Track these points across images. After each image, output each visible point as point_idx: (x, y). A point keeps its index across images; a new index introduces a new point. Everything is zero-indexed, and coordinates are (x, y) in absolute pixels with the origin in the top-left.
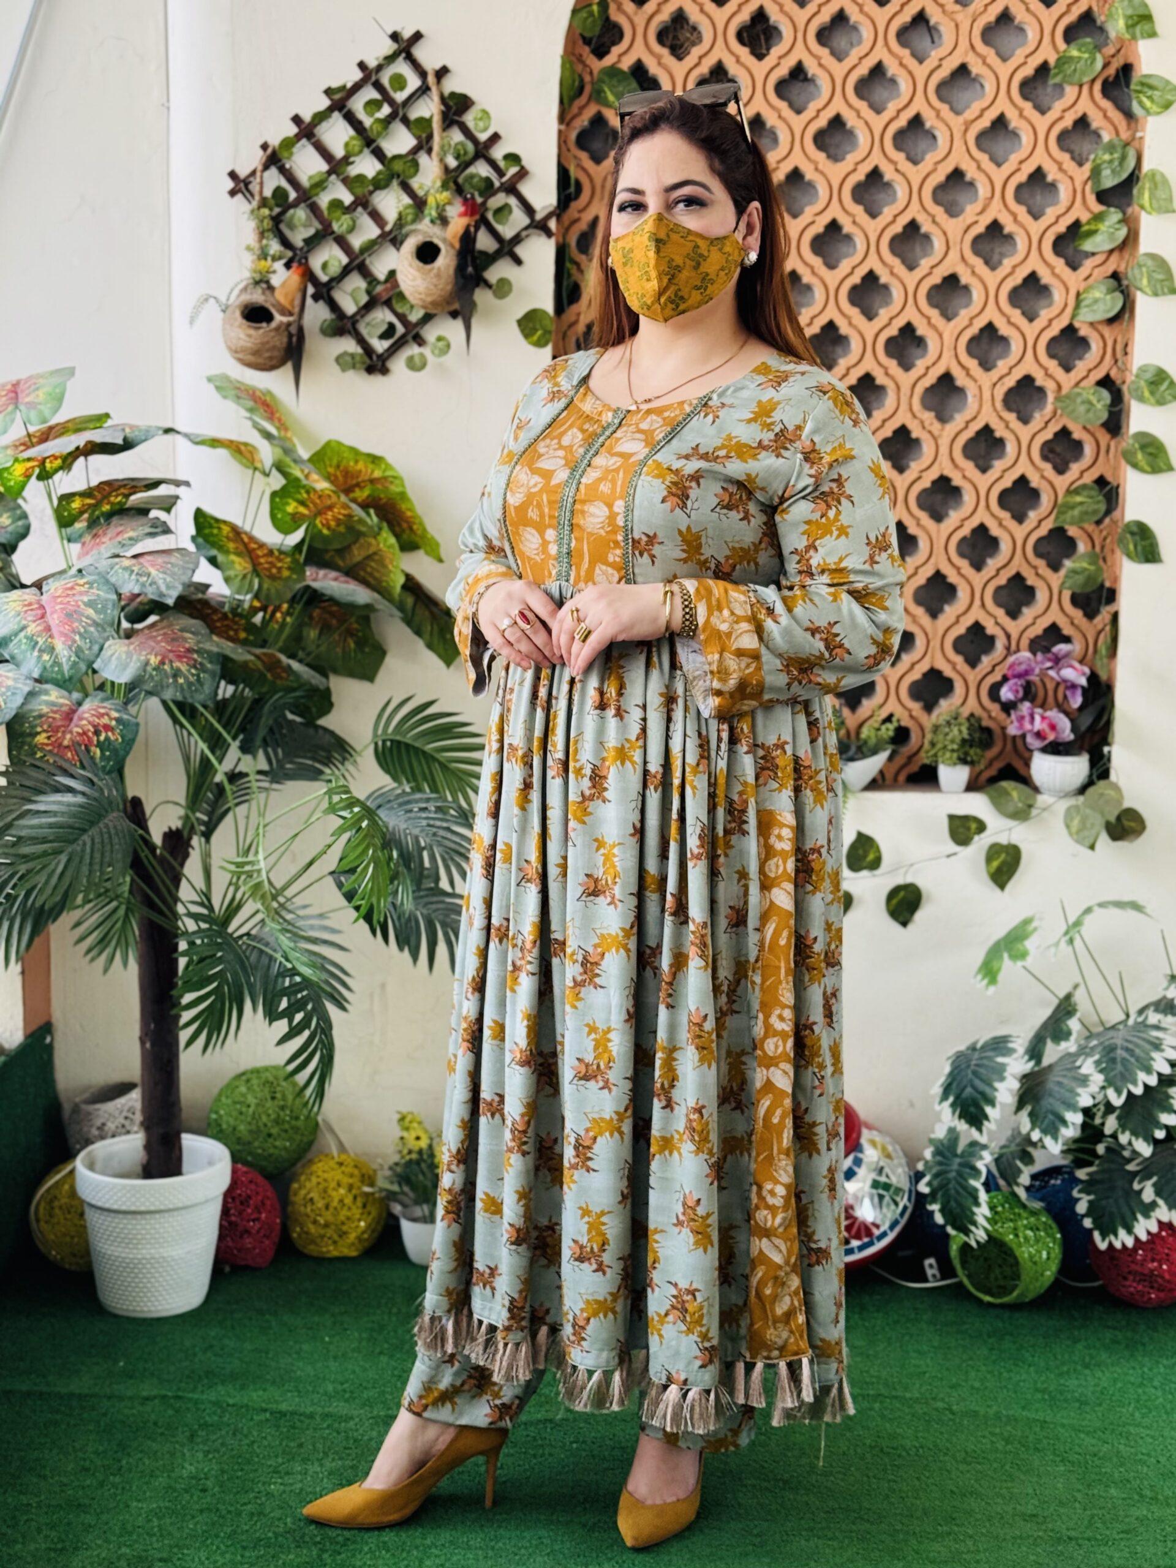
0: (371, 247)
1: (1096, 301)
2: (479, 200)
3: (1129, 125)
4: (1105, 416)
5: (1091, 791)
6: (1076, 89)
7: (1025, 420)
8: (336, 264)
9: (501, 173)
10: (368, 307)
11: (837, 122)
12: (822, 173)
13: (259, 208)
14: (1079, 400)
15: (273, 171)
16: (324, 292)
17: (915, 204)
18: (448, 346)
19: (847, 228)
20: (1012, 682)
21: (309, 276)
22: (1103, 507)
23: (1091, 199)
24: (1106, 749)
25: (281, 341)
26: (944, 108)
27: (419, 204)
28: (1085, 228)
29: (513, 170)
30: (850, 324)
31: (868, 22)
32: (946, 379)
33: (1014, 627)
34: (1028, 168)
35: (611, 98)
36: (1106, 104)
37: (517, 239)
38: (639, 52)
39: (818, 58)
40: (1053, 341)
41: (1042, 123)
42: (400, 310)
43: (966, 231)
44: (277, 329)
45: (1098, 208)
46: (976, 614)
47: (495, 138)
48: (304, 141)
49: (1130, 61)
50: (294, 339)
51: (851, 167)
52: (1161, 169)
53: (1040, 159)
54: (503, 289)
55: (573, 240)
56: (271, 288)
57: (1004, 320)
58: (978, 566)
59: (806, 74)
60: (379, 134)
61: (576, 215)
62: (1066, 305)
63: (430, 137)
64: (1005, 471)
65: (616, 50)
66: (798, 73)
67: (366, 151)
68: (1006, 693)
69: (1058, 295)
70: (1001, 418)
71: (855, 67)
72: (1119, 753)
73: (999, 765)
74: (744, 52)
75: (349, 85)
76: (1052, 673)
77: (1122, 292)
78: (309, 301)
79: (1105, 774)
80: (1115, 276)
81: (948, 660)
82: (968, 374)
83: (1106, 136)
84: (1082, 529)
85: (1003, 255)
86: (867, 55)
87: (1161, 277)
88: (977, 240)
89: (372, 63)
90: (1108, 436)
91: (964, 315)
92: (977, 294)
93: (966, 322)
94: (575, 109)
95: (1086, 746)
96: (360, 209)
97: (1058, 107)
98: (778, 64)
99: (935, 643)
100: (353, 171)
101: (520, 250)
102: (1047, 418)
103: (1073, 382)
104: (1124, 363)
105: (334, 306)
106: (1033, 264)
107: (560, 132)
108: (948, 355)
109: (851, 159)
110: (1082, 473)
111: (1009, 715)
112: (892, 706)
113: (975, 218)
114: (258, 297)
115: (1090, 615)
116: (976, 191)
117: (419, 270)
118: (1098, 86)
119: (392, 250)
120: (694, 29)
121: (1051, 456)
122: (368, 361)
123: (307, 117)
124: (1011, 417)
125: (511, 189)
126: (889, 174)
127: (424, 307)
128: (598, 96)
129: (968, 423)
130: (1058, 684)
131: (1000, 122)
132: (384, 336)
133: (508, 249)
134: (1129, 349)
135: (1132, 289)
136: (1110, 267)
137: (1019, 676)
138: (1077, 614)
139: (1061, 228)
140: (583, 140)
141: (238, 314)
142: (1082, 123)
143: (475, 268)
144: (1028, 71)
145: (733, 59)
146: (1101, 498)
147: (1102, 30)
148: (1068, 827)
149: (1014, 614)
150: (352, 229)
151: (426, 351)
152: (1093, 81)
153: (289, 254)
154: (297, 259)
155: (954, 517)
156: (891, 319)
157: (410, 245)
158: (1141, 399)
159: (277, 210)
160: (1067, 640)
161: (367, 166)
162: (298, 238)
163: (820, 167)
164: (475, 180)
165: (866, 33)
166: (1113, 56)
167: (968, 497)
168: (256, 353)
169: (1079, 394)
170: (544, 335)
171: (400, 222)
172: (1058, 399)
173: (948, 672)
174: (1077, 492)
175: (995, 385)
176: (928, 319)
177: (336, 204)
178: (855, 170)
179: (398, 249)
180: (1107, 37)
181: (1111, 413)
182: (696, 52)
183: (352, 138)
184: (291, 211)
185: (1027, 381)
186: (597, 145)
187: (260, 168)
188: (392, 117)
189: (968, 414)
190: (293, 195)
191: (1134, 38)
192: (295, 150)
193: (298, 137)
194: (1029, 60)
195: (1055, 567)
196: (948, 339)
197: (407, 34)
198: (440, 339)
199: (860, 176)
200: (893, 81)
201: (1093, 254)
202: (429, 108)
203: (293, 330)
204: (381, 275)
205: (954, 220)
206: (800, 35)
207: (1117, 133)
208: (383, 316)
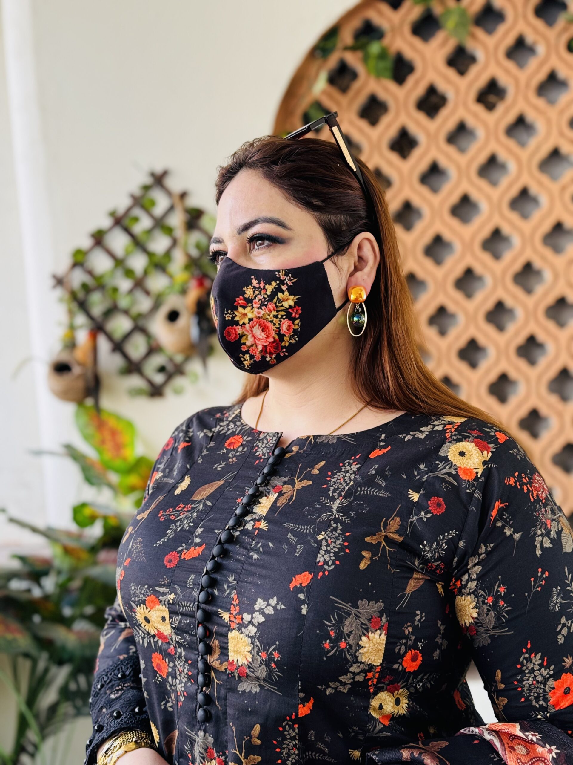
8: (125, 326)
10: (149, 354)
11: (465, 198)
12: (456, 233)
15: (78, 270)
17: (528, 249)
19: (479, 272)
25: (80, 384)
26: (545, 178)
30: (487, 337)
32: (565, 371)
51: (479, 227)
56: (74, 349)
59: (440, 169)
60: (146, 240)
66: (434, 168)
67: (138, 251)
74: (393, 156)
86: (483, 149)
89: (138, 193)
96: (138, 291)
98: (419, 162)
105: (125, 356)
109: (477, 221)
114: (65, 357)
117: (169, 327)
122: (150, 390)
127: (180, 353)
132: (159, 372)
141: (51, 367)
150: (133, 303)
151: (186, 381)
157: (164, 311)
161: (138, 262)
162: (98, 312)
183: (128, 243)
184: (92, 295)
187: (69, 269)
188: (152, 227)
190: (93, 284)
192: (92, 255)
197: (159, 171)
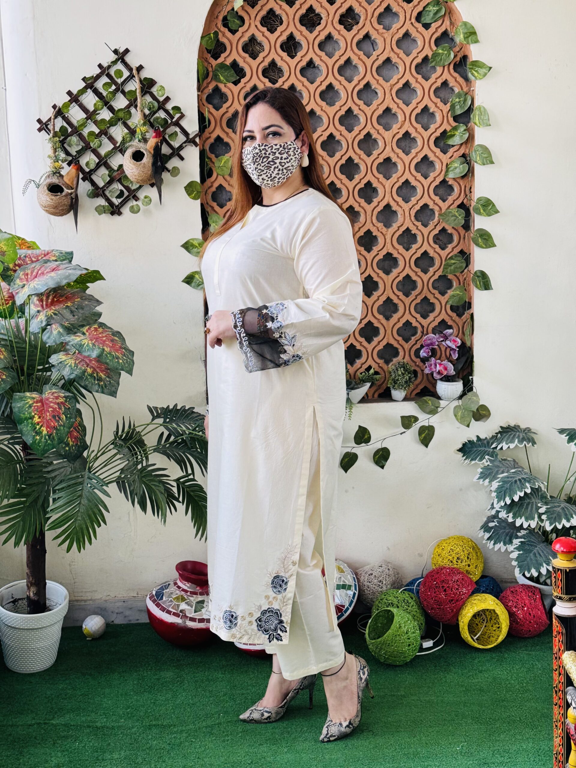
0: (110, 154)
1: (456, 168)
2: (161, 129)
3: (467, 85)
4: (463, 222)
5: (465, 397)
6: (442, 68)
7: (425, 226)
8: (94, 163)
9: (172, 117)
10: (110, 183)
11: (330, 87)
12: (325, 111)
13: (53, 137)
14: (451, 215)
15: (60, 119)
16: (88, 176)
17: (369, 125)
18: (151, 200)
19: (338, 137)
20: (425, 348)
21: (80, 169)
22: (464, 265)
23: (451, 120)
24: (470, 377)
25: (67, 201)
26: (381, 79)
27: (132, 132)
28: (449, 134)
29: (177, 116)
30: (341, 182)
31: (343, 39)
32: (388, 207)
33: (425, 322)
34: (421, 106)
35: (222, 78)
36: (456, 75)
37: (181, 148)
38: (234, 56)
39: (320, 57)
40: (436, 187)
41: (427, 85)
42: (126, 185)
43: (393, 138)
44: (66, 196)
45: (454, 124)
46: (407, 317)
47: (168, 99)
48: (74, 103)
49: (466, 54)
50: (74, 200)
51: (338, 108)
52: (483, 105)
53: (426, 101)
54: (175, 172)
55: (207, 147)
56: (62, 176)
57: (414, 178)
58: (407, 295)
59: (315, 65)
60: (111, 99)
61: (208, 135)
62: (442, 170)
63: (136, 99)
64: (417, 249)
65: (223, 56)
66: (311, 64)
67: (105, 108)
68: (423, 354)
69: (438, 166)
70: (414, 224)
71: (338, 60)
72: (477, 380)
73: (421, 387)
74: (284, 55)
75: (95, 76)
76: (443, 343)
77: (468, 163)
78: (81, 181)
79: (471, 389)
80: (464, 156)
81: (396, 340)
82: (398, 204)
83: (457, 90)
84: (455, 275)
85: (410, 148)
86: (343, 54)
87: (486, 156)
88: (399, 140)
89: (105, 65)
90: (464, 231)
91: (395, 177)
92: (400, 167)
93: (396, 180)
94: (205, 84)
95: (461, 376)
96: (103, 136)
97: (434, 76)
98: (302, 60)
99: (389, 332)
100: (99, 118)
101: (182, 153)
102: (436, 224)
103: (447, 207)
104: (470, 197)
105: (93, 183)
106: (426, 151)
107: (198, 95)
108: (388, 196)
109: (338, 104)
110: (453, 249)
111: (425, 364)
112: (370, 362)
113: (398, 131)
114: (55, 180)
115: (460, 315)
116: (397, 117)
117: (134, 165)
118: (452, 66)
119: (121, 155)
120: (260, 44)
121: (437, 241)
122: (112, 210)
123: (75, 92)
124: (419, 224)
125: (177, 124)
126: (356, 111)
127: (138, 183)
128: (215, 78)
129: (399, 227)
130: (446, 348)
131: (407, 85)
132: (118, 197)
133: (177, 153)
134: (472, 190)
135: (472, 162)
136: (462, 151)
137: (428, 345)
138: (454, 315)
139: (438, 134)
140: (209, 99)
141: (46, 188)
142: (445, 84)
143: (162, 164)
144: (419, 60)
145: (280, 58)
146: (463, 261)
147: (452, 40)
148: (455, 416)
149: (425, 317)
150: (100, 146)
151: (139, 203)
152: (450, 64)
153: (70, 158)
154: (74, 161)
155: (395, 272)
156: (361, 180)
157: (129, 153)
158: (479, 213)
159: (62, 138)
160: (450, 327)
161: (105, 115)
162: (73, 151)
163: (324, 109)
164: (159, 120)
165: (342, 44)
166: (458, 52)
167: (401, 263)
168: (56, 207)
169: (451, 212)
170: (197, 193)
171: (124, 141)
172: (439, 214)
173: (396, 345)
174: (451, 258)
175: (410, 209)
176: (378, 179)
177: (91, 133)
178: (340, 109)
179: (123, 155)
180: (455, 43)
181: (465, 220)
182: (261, 55)
183: (97, 102)
184: (69, 138)
185: (425, 206)
186: (216, 101)
187: (53, 117)
188: (117, 90)
189: (398, 223)
190: (70, 130)
191: (468, 43)
192: (70, 108)
193: (71, 102)
194: (419, 55)
195: (443, 294)
196: (388, 189)
197: (121, 50)
198: (146, 197)
199: (342, 112)
200: (356, 67)
201: (453, 146)
202: (134, 86)
203: (73, 196)
204: (116, 168)
205: (387, 133)
206: (311, 46)
207: (462, 89)
208: (117, 186)
